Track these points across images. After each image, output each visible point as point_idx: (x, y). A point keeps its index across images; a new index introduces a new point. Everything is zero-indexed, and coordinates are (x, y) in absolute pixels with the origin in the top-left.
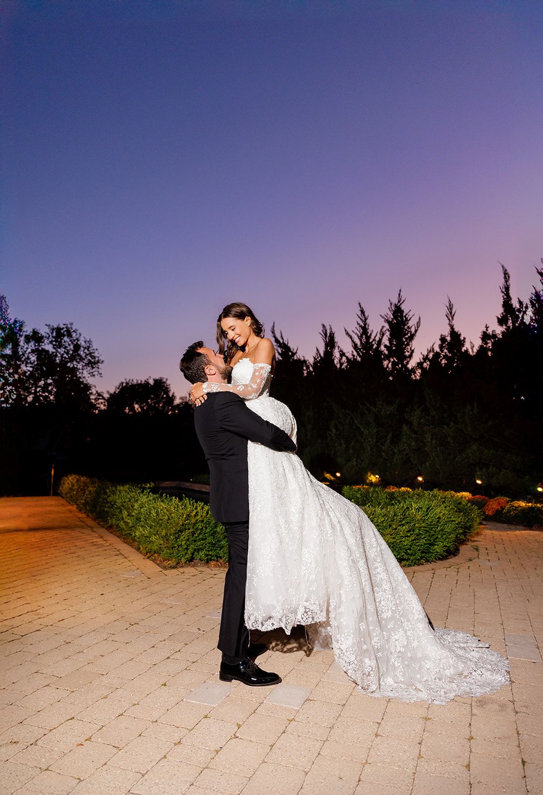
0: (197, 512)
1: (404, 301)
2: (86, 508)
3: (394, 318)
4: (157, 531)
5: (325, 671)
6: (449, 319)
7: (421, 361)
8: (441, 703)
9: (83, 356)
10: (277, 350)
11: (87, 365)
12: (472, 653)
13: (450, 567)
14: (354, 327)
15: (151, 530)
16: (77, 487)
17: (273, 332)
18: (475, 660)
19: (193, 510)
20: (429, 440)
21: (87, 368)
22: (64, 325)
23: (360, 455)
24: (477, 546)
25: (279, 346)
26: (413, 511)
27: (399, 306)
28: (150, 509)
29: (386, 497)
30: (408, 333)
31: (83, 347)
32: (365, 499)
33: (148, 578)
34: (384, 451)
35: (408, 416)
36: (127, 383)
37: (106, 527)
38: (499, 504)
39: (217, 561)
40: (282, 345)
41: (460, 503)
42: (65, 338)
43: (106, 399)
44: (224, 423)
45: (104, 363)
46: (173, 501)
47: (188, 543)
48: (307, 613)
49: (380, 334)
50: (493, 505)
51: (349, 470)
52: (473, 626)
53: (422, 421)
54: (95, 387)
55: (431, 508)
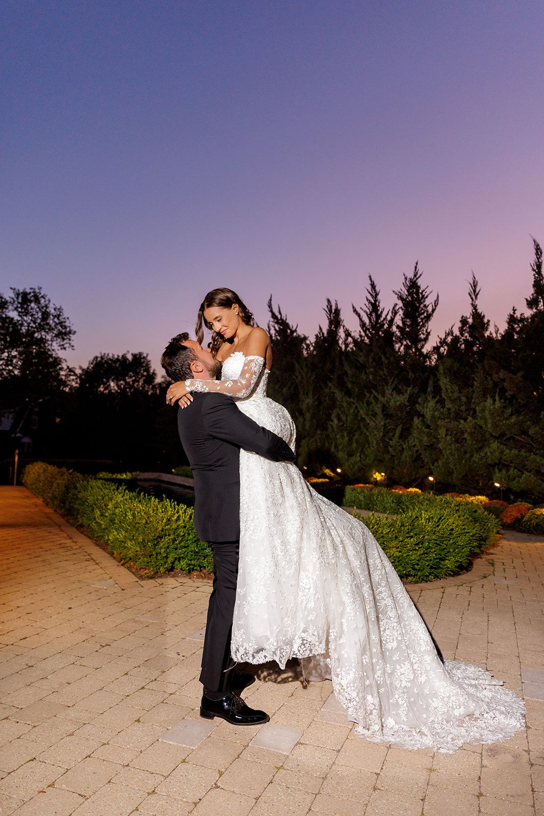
0: (179, 516)
1: (421, 275)
2: (53, 503)
3: (409, 295)
4: (133, 536)
5: (318, 709)
6: (472, 298)
7: (437, 345)
8: (448, 751)
9: (53, 325)
10: (274, 327)
11: (56, 336)
12: (484, 692)
13: (462, 585)
14: (363, 305)
15: (127, 535)
16: (43, 479)
17: (270, 306)
18: (487, 700)
19: (175, 514)
20: (444, 436)
21: (57, 340)
22: (31, 289)
23: (365, 449)
24: (492, 560)
25: (276, 323)
26: (423, 521)
27: (415, 281)
28: (126, 510)
29: (393, 501)
30: (424, 313)
31: (53, 316)
32: (368, 502)
33: (123, 590)
34: (391, 447)
35: (420, 408)
36: (102, 358)
37: (75, 526)
38: (519, 511)
39: (201, 571)
40: (280, 321)
41: (475, 511)
42: (33, 305)
43: (79, 375)
44: (214, 430)
45: (76, 334)
46: (152, 502)
47: (168, 551)
48: (304, 645)
49: (392, 312)
50: (513, 511)
51: (351, 466)
52: (486, 658)
53: (436, 413)
54: (66, 361)
55: (443, 518)
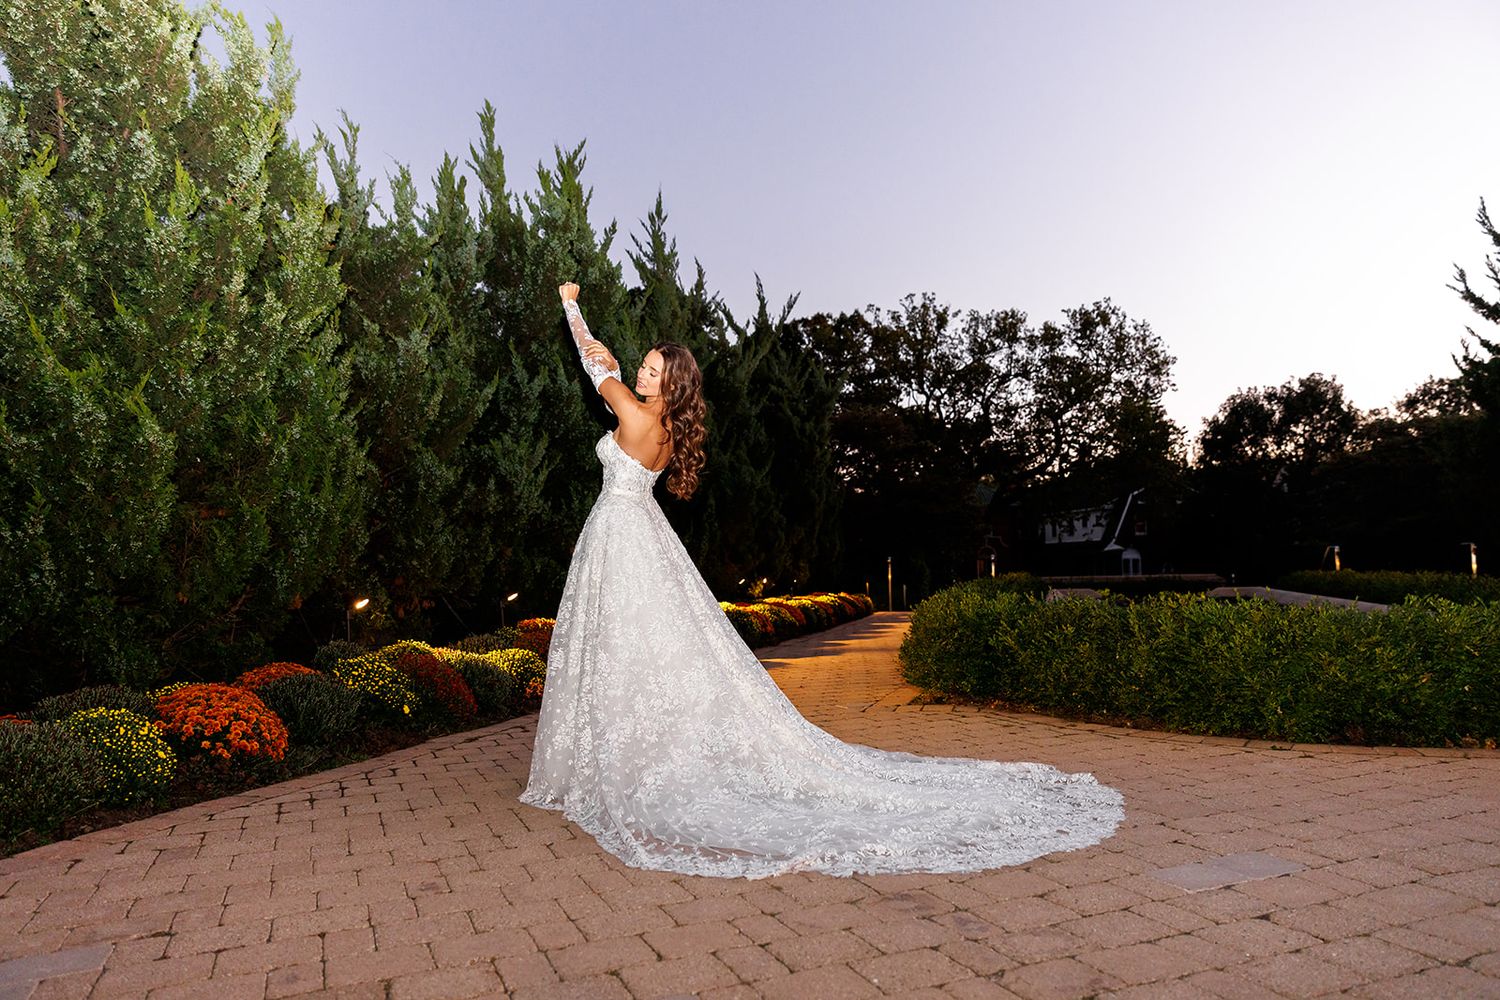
9: (1138, 356)
36: (1243, 397)
45: (1176, 363)
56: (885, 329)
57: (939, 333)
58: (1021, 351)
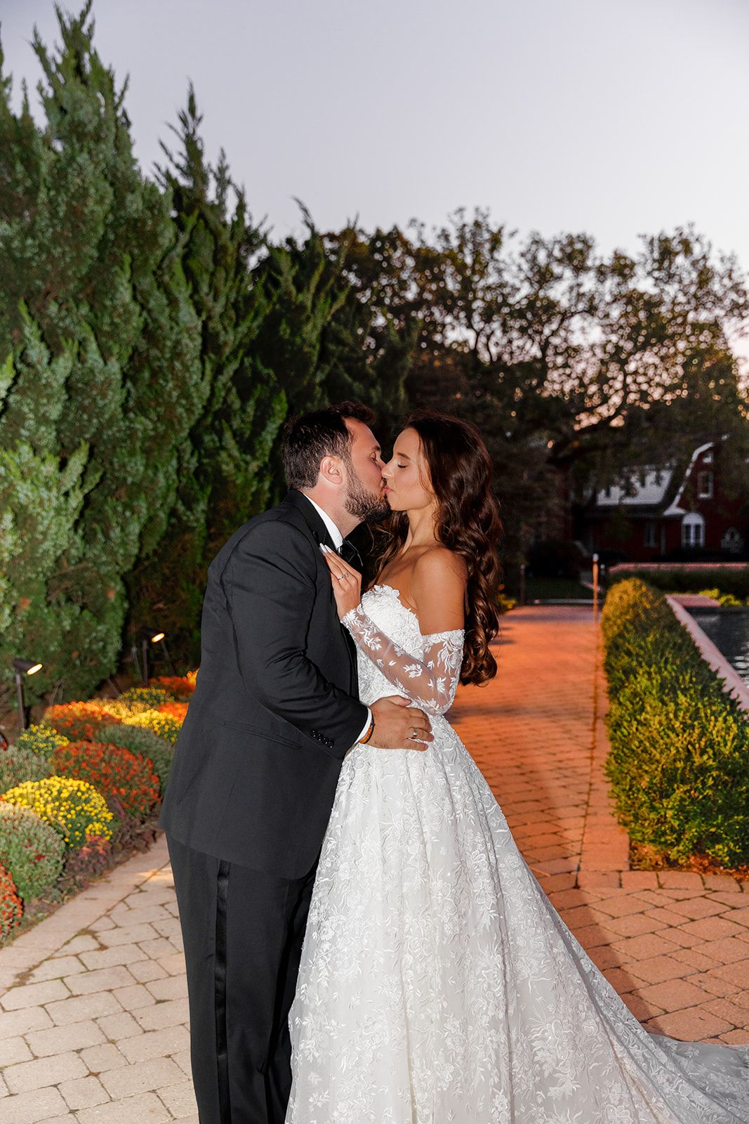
31: (719, 274)
33: (576, 886)
56: (428, 250)
57: (492, 258)
58: (589, 282)
